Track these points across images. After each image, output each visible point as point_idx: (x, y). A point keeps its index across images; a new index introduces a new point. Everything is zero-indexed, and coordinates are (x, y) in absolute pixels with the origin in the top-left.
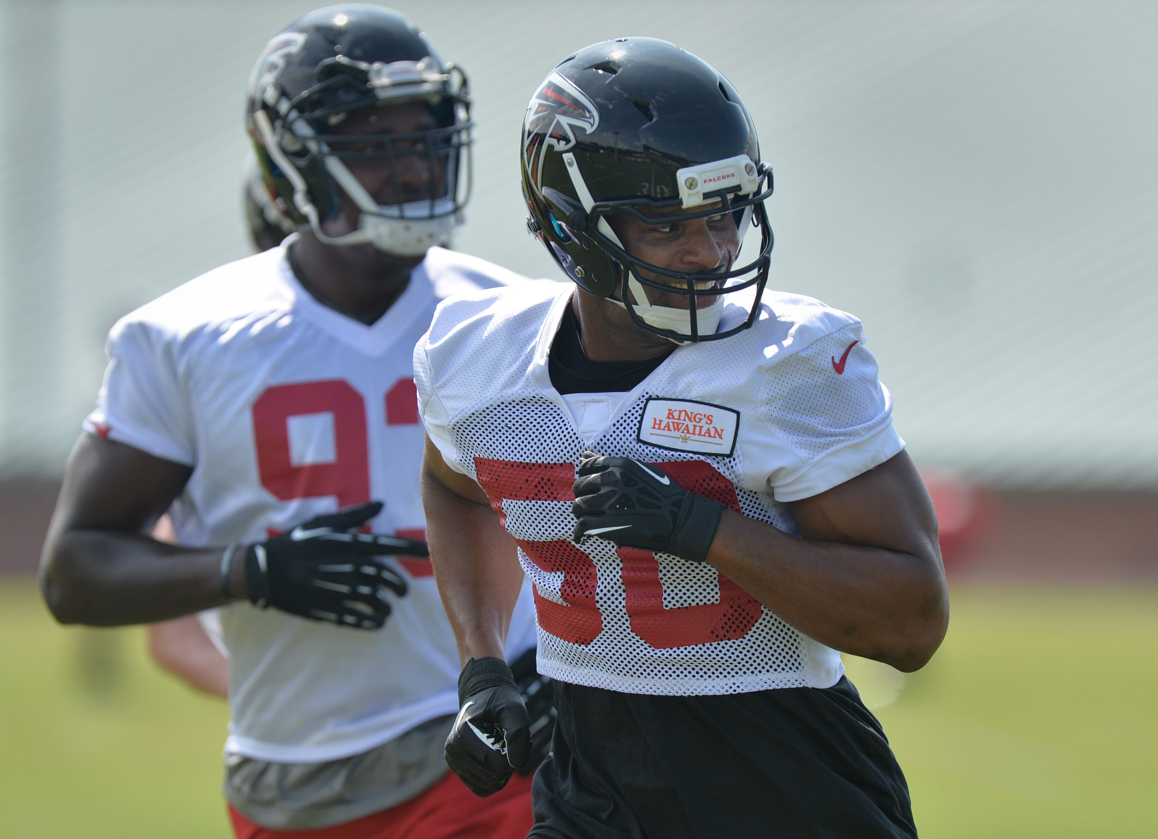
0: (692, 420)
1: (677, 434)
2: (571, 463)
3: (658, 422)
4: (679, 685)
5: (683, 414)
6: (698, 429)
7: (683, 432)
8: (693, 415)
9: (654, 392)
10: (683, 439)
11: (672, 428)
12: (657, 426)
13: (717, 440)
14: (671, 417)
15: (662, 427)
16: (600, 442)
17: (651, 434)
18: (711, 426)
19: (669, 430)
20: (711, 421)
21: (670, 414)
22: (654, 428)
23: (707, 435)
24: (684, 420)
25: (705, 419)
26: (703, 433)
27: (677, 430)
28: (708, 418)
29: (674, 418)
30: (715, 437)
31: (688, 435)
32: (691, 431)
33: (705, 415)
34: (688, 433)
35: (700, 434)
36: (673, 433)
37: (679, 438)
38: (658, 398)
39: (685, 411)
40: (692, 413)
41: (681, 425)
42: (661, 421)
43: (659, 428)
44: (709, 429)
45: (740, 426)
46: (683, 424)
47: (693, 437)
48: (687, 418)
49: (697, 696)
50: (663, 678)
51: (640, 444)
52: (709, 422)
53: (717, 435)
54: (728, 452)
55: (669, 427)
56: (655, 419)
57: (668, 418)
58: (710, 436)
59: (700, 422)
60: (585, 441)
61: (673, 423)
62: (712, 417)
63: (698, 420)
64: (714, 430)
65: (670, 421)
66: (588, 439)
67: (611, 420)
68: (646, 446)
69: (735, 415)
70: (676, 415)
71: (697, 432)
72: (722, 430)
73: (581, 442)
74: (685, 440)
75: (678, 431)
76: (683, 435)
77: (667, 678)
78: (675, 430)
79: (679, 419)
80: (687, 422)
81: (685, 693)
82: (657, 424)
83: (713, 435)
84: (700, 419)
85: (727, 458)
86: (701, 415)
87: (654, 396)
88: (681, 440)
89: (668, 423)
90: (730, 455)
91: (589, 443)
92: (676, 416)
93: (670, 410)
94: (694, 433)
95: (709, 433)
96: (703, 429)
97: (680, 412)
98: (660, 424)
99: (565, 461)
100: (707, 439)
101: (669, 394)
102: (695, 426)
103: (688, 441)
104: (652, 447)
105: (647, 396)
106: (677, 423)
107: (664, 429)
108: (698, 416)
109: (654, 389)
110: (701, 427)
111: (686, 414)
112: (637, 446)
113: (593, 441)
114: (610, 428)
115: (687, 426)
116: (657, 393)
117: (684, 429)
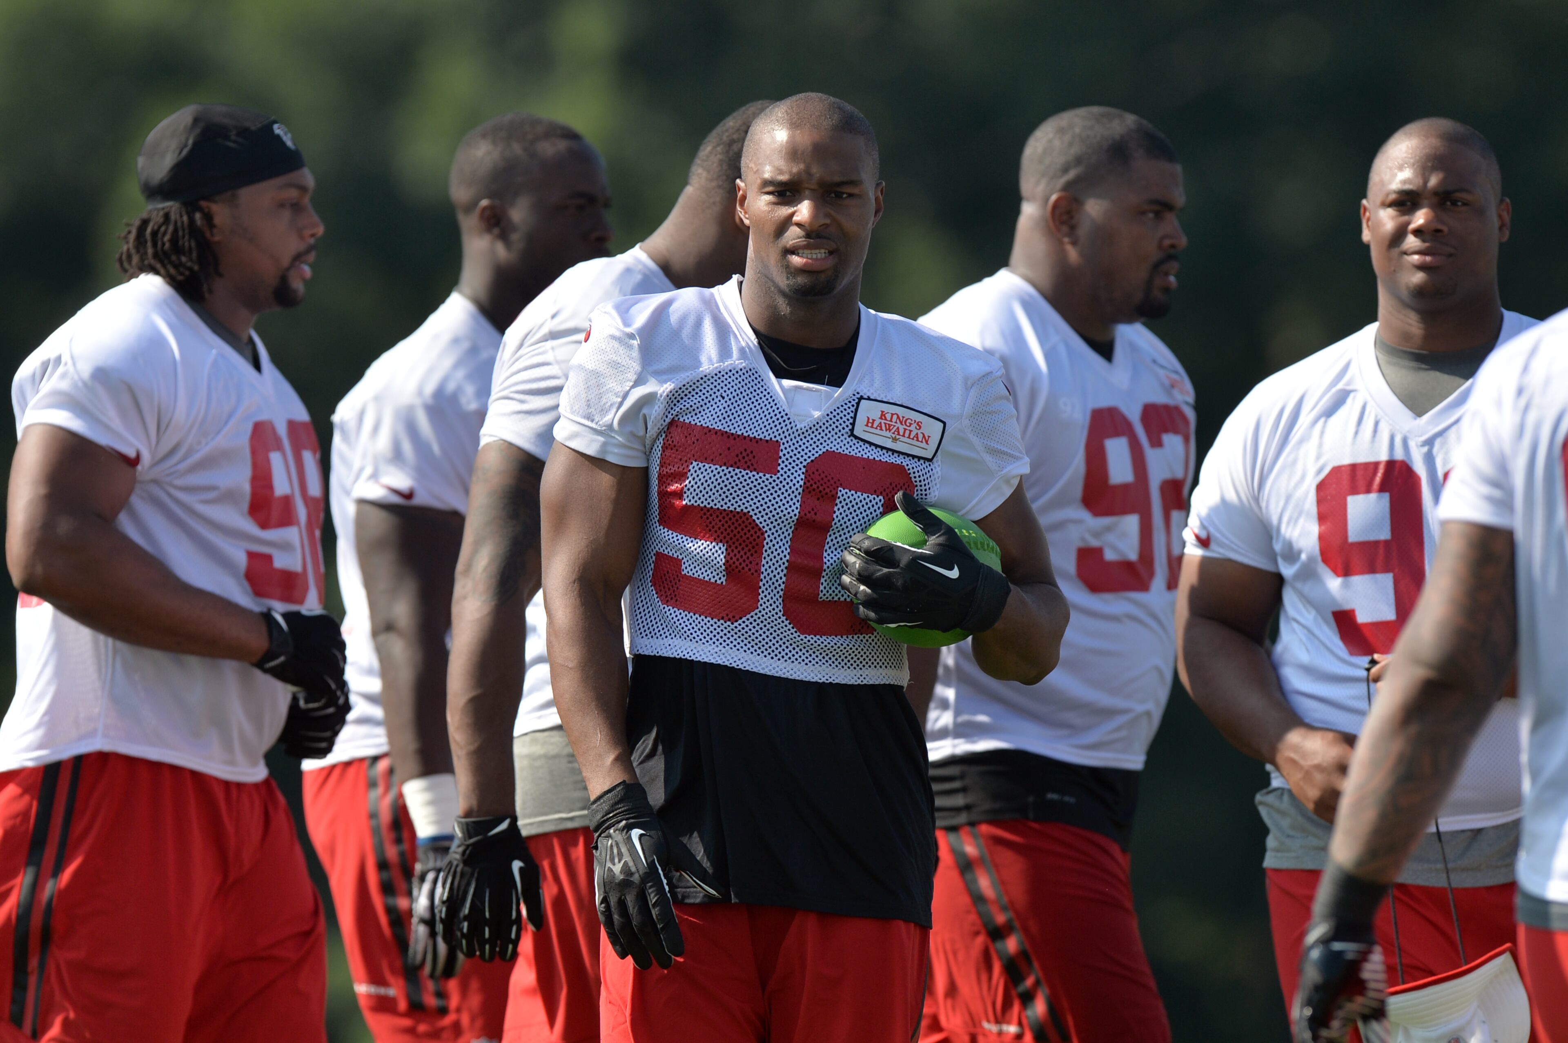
0: (903, 423)
1: (888, 434)
2: (777, 441)
3: (871, 421)
4: (816, 672)
5: (895, 417)
6: (907, 432)
7: (894, 433)
8: (904, 419)
9: (865, 393)
10: (893, 439)
11: (884, 428)
12: (870, 425)
13: (924, 445)
14: (883, 418)
15: (875, 426)
16: (812, 427)
17: (864, 431)
18: (919, 432)
19: (881, 429)
20: (920, 427)
21: (883, 415)
22: (867, 425)
23: (915, 439)
24: (896, 422)
25: (915, 425)
26: (912, 437)
27: (888, 431)
28: (918, 424)
29: (886, 419)
30: (922, 442)
31: (898, 437)
32: (901, 433)
33: (915, 421)
34: (899, 434)
35: (909, 437)
36: (884, 433)
37: (890, 438)
38: (869, 399)
39: (897, 414)
40: (903, 417)
41: (892, 427)
42: (874, 420)
43: (872, 427)
44: (917, 434)
45: (945, 434)
46: (895, 426)
47: (902, 439)
48: (898, 421)
49: (831, 683)
50: (803, 663)
51: (852, 438)
52: (918, 427)
53: (924, 441)
54: (930, 457)
55: (881, 427)
56: (868, 419)
57: (881, 418)
58: (918, 440)
59: (910, 426)
60: (797, 423)
61: (885, 424)
62: (921, 423)
63: (908, 424)
64: (922, 435)
65: (883, 421)
66: (801, 422)
67: (825, 410)
68: (857, 440)
69: (942, 425)
70: (888, 417)
71: (907, 434)
72: (929, 437)
73: (793, 422)
74: (895, 440)
75: (890, 432)
76: (894, 436)
77: (806, 664)
78: (886, 430)
79: (891, 421)
80: (899, 425)
81: (820, 679)
82: (870, 423)
83: (920, 440)
84: (911, 424)
85: (928, 461)
86: (912, 420)
87: (865, 397)
88: (891, 440)
89: (880, 423)
90: (930, 460)
91: (802, 426)
92: (889, 419)
93: (882, 412)
94: (904, 436)
95: (917, 438)
96: (912, 433)
97: (893, 414)
98: (873, 423)
99: (771, 439)
100: (915, 442)
101: (881, 397)
102: (905, 429)
103: (898, 442)
104: (863, 443)
105: (859, 396)
106: (889, 424)
107: (876, 428)
108: (909, 421)
109: (865, 391)
110: (911, 431)
111: (898, 417)
112: (849, 439)
113: (806, 425)
114: (824, 417)
115: (898, 428)
116: (869, 394)
117: (895, 431)
